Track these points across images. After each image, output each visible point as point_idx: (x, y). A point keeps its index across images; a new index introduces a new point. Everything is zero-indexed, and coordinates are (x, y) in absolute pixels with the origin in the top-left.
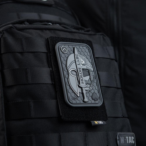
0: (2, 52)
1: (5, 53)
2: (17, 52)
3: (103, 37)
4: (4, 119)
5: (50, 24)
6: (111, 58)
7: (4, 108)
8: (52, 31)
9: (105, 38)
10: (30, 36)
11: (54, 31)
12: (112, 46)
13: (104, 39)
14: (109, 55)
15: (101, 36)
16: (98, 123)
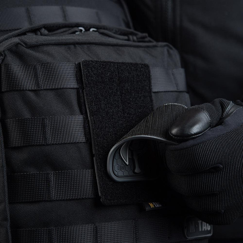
0: (3, 90)
1: (8, 91)
2: (28, 90)
3: (168, 51)
4: (7, 201)
5: (81, 30)
6: (179, 90)
7: (6, 184)
8: (85, 46)
9: (171, 51)
10: (49, 59)
11: (89, 45)
12: (182, 67)
13: (169, 54)
14: (177, 85)
15: (165, 49)
16: (154, 206)
